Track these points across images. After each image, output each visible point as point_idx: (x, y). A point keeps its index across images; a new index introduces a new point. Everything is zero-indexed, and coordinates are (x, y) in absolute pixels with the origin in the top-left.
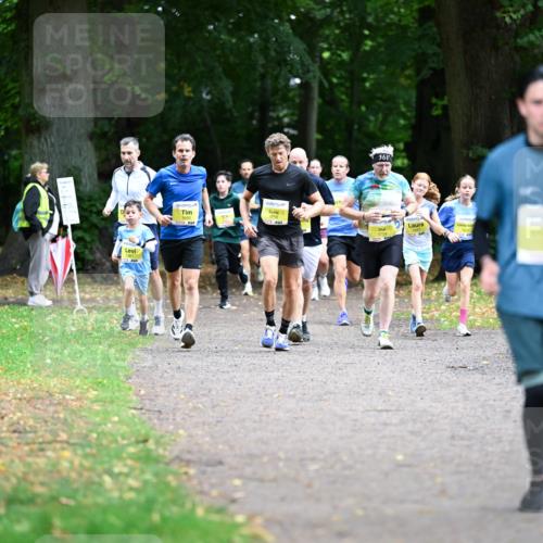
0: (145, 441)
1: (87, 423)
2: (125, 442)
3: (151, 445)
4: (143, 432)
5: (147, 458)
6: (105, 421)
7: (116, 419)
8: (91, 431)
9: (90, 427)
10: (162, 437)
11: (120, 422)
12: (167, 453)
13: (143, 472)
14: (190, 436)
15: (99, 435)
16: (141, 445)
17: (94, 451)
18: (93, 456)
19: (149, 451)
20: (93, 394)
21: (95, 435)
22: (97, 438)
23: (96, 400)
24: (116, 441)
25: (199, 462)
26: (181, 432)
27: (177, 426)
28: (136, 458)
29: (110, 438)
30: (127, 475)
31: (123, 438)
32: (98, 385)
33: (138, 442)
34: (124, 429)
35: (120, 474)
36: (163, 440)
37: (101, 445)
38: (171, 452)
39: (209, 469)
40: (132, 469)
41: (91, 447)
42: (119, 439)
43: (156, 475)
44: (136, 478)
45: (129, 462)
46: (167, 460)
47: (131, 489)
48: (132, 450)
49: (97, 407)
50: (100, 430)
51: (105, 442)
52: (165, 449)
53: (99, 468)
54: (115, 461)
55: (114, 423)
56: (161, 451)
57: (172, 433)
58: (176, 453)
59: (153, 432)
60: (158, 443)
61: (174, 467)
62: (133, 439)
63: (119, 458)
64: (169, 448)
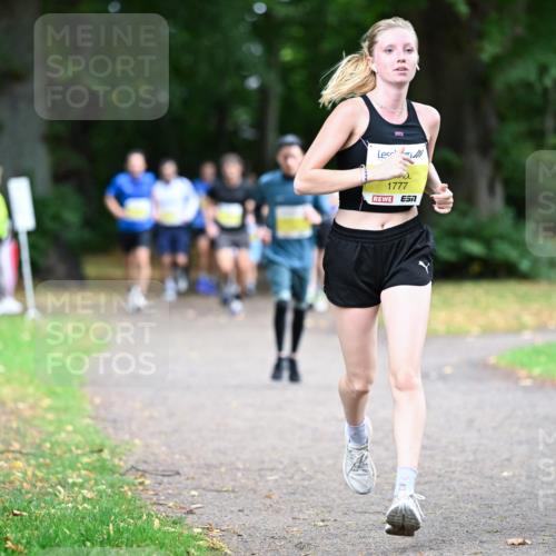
0: (101, 451)
1: (40, 432)
2: (79, 452)
3: (106, 454)
4: (98, 441)
5: (102, 468)
6: (59, 429)
7: (70, 428)
8: (45, 441)
9: (44, 437)
10: (116, 446)
11: (75, 431)
12: (122, 463)
13: (96, 484)
14: (147, 446)
15: (52, 444)
16: (95, 456)
17: (48, 461)
18: (47, 466)
19: (104, 460)
20: (47, 402)
21: (48, 445)
22: (51, 449)
23: (49, 409)
24: (71, 451)
25: (155, 473)
26: (137, 441)
27: (133, 435)
28: (91, 468)
29: (64, 448)
30: (81, 486)
31: (77, 448)
32: (52, 394)
33: (92, 452)
34: (79, 438)
35: (74, 484)
36: (118, 450)
37: (55, 455)
38: (126, 462)
39: (166, 479)
40: (87, 480)
41: (44, 457)
42: (73, 448)
43: (112, 486)
44: (90, 490)
45: (83, 472)
46: (122, 471)
47: (85, 499)
48: (85, 460)
49: (50, 416)
50: (53, 440)
51: (58, 452)
52: (120, 459)
53: (53, 479)
54: (69, 472)
55: (68, 433)
56: (116, 461)
57: (127, 443)
58: (131, 463)
59: (107, 443)
60: (113, 453)
61: (130, 478)
62: (88, 449)
63: (73, 467)
64: (124, 458)
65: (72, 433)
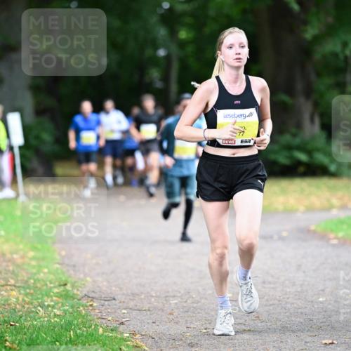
0: (65, 285)
1: (27, 273)
2: (52, 285)
3: (69, 287)
4: (64, 279)
5: (66, 296)
6: (39, 272)
7: (46, 270)
8: (30, 278)
9: (29, 276)
10: (75, 282)
11: (49, 272)
12: (79, 293)
13: (63, 305)
14: (94, 281)
15: (35, 281)
16: (62, 288)
17: (32, 291)
18: (31, 294)
19: (68, 291)
20: (31, 254)
21: (32, 281)
22: (34, 283)
23: (33, 258)
24: (46, 285)
25: (100, 299)
26: (88, 279)
27: (86, 275)
28: (59, 295)
29: (43, 283)
30: (53, 307)
31: (51, 283)
32: (34, 249)
33: (60, 286)
34: (51, 277)
35: (49, 306)
36: (76, 284)
37: (37, 287)
38: (81, 292)
39: (106, 303)
40: (57, 303)
41: (30, 289)
42: (48, 283)
43: (72, 307)
44: (59, 309)
45: (54, 298)
46: (79, 297)
47: (56, 315)
48: (56, 290)
49: (34, 263)
50: (36, 277)
51: (39, 285)
52: (78, 290)
53: (36, 303)
54: (45, 298)
55: (45, 273)
56: (75, 291)
57: (82, 280)
58: (85, 292)
59: (69, 280)
60: (73, 286)
61: (84, 302)
62: (57, 284)
63: (48, 296)
64: (80, 289)
65: (47, 274)
